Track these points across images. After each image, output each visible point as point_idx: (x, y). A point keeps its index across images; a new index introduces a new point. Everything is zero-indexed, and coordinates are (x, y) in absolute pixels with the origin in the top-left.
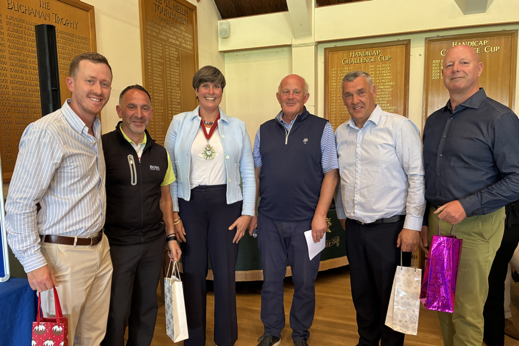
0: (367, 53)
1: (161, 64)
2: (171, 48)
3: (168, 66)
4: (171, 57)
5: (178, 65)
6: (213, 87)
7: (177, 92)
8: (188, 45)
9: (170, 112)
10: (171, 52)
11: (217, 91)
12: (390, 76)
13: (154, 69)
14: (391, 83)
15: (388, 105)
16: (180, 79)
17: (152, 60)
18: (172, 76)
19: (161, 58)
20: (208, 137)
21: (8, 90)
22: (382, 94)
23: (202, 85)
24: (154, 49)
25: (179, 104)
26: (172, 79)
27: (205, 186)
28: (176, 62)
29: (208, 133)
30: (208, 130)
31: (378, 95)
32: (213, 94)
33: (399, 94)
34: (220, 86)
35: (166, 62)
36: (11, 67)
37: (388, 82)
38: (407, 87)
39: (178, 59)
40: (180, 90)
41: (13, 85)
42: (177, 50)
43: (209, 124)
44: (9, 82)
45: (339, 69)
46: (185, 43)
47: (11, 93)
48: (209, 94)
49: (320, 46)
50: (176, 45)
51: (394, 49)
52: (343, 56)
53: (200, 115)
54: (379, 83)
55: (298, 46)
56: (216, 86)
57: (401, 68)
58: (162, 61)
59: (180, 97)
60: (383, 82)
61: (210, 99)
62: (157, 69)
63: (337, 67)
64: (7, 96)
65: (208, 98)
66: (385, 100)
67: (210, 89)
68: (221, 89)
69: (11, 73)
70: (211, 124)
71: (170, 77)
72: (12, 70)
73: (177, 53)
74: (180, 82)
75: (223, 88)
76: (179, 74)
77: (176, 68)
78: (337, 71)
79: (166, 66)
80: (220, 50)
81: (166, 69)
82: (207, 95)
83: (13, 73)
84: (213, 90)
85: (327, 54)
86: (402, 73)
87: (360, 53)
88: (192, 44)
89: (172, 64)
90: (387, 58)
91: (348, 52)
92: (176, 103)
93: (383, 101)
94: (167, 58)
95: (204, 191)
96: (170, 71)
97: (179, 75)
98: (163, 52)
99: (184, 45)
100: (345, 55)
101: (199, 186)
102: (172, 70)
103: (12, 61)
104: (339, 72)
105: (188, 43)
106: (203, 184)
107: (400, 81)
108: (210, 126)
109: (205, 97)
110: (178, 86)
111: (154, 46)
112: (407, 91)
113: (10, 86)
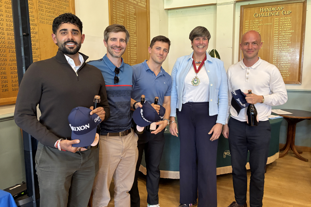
0: (273, 9)
1: (123, 17)
2: (130, 6)
3: (128, 19)
4: (130, 13)
5: (135, 19)
6: (202, 39)
7: (134, 37)
8: (143, 4)
9: (129, 52)
10: (130, 9)
11: (205, 42)
12: (290, 25)
13: (118, 21)
14: (291, 31)
15: (288, 47)
16: (136, 28)
17: (116, 14)
18: (131, 26)
19: (123, 13)
20: (197, 71)
21: (4, 36)
22: (284, 39)
23: (195, 38)
24: (118, 7)
25: (135, 46)
26: (131, 28)
27: (192, 102)
28: (134, 16)
29: (197, 69)
30: (197, 67)
31: (280, 40)
32: (202, 44)
33: (297, 39)
34: (206, 38)
35: (126, 16)
36: (7, 18)
37: (289, 30)
38: (304, 34)
39: (135, 14)
40: (136, 36)
41: (8, 32)
42: (135, 8)
43: (198, 63)
44: (5, 29)
45: (251, 21)
46: (140, 3)
47: (6, 38)
48: (200, 44)
49: (237, 4)
50: (134, 4)
51: (294, 6)
52: (255, 11)
53: (193, 57)
54: (281, 31)
55: (221, 4)
56: (204, 39)
57: (299, 20)
58: (124, 15)
59: (136, 41)
60: (285, 30)
61: (200, 47)
62: (120, 21)
63: (250, 20)
64: (3, 40)
65: (199, 47)
66: (286, 44)
67: (200, 41)
68: (207, 40)
69: (7, 22)
70: (199, 63)
71: (130, 27)
72: (8, 21)
73: (134, 10)
74: (136, 30)
75: (209, 39)
76: (136, 24)
77: (134, 20)
78: (249, 22)
79: (126, 18)
80: (165, 8)
81: (126, 21)
82: (199, 45)
83: (8, 23)
84: (202, 41)
85: (242, 10)
86: (300, 23)
87: (268, 9)
88: (146, 4)
89: (131, 17)
90: (288, 12)
91: (258, 9)
92: (134, 46)
93: (284, 44)
94: (127, 13)
95: (191, 105)
96: (129, 22)
97: (136, 26)
98: (124, 8)
99: (140, 4)
100: (256, 11)
101: (189, 102)
102: (131, 22)
103: (7, 14)
104: (251, 23)
105: (143, 3)
106: (191, 101)
107: (298, 30)
108: (198, 64)
109: (197, 46)
110: (135, 33)
111: (118, 4)
112: (304, 37)
113: (6, 32)
